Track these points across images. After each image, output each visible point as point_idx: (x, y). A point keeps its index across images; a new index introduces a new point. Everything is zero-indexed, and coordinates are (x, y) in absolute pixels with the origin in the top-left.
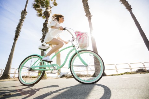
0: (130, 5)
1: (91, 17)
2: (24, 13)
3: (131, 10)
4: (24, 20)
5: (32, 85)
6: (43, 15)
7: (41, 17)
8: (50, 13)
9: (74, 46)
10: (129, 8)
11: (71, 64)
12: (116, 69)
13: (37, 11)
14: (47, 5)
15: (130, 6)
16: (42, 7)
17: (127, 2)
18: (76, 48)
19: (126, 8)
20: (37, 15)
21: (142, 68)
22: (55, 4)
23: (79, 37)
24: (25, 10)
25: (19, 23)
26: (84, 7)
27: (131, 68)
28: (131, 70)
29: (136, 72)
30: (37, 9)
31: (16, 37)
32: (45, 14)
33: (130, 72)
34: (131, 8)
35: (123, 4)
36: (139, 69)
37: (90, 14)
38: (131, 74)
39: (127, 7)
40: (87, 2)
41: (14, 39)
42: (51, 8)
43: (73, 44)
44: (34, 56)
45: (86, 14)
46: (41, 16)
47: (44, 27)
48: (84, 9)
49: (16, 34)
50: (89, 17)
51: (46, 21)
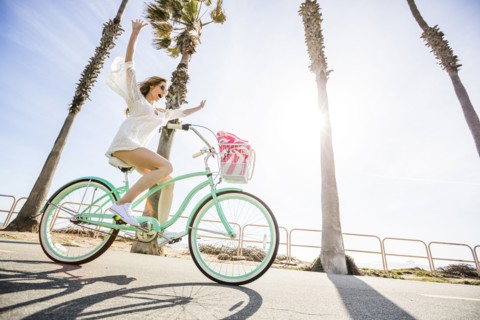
0: (454, 54)
1: (328, 73)
2: (112, 28)
3: (457, 71)
4: (110, 51)
5: (77, 264)
6: (173, 44)
7: (166, 49)
8: (197, 41)
9: (209, 175)
10: (451, 63)
11: (194, 225)
12: (383, 253)
13: (156, 30)
14: (191, 14)
15: (455, 59)
16: (176, 21)
17: (446, 42)
18: (215, 182)
19: (439, 61)
20: (154, 40)
21: (465, 263)
22: (219, 18)
23: (225, 151)
24: (117, 21)
25: (92, 59)
26: (309, 38)
27: (430, 258)
28: (432, 265)
29: (445, 272)
30: (156, 22)
31: (78, 101)
32: (180, 43)
33: (428, 269)
34: (458, 63)
35: (430, 49)
36: (457, 263)
37: (325, 65)
38: (428, 275)
39: (443, 60)
40: (319, 25)
41: (71, 108)
42: (201, 25)
43: (207, 169)
44: (93, 180)
45: (313, 64)
46: (166, 47)
47: (174, 84)
48: (307, 48)
49: (78, 91)
50: (322, 72)
51: (182, 65)
